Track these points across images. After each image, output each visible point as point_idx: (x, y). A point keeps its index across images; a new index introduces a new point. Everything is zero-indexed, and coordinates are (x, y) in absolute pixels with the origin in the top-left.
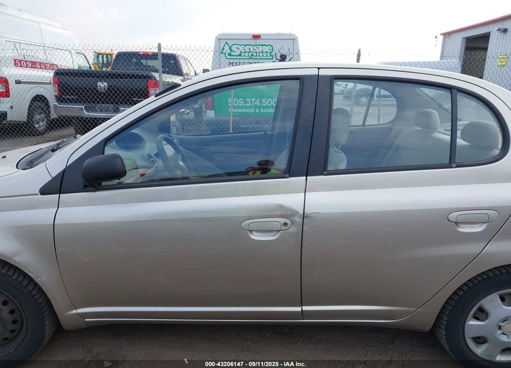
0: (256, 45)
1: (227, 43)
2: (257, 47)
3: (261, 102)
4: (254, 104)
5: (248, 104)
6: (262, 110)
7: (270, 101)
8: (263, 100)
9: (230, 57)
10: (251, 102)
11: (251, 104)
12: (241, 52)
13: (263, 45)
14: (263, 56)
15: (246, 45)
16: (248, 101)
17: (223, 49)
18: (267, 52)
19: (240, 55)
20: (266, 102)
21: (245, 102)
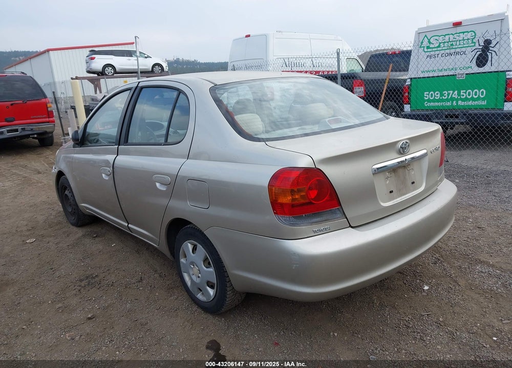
0: (456, 33)
1: (426, 36)
2: (458, 35)
3: (459, 94)
4: (452, 95)
5: (445, 96)
6: (460, 102)
7: (469, 93)
8: (462, 91)
9: (429, 50)
10: (448, 95)
11: (448, 96)
12: (440, 43)
13: (464, 33)
14: (464, 44)
15: (446, 35)
16: (445, 93)
17: (422, 42)
18: (468, 39)
19: (439, 46)
20: (465, 95)
21: (442, 95)
